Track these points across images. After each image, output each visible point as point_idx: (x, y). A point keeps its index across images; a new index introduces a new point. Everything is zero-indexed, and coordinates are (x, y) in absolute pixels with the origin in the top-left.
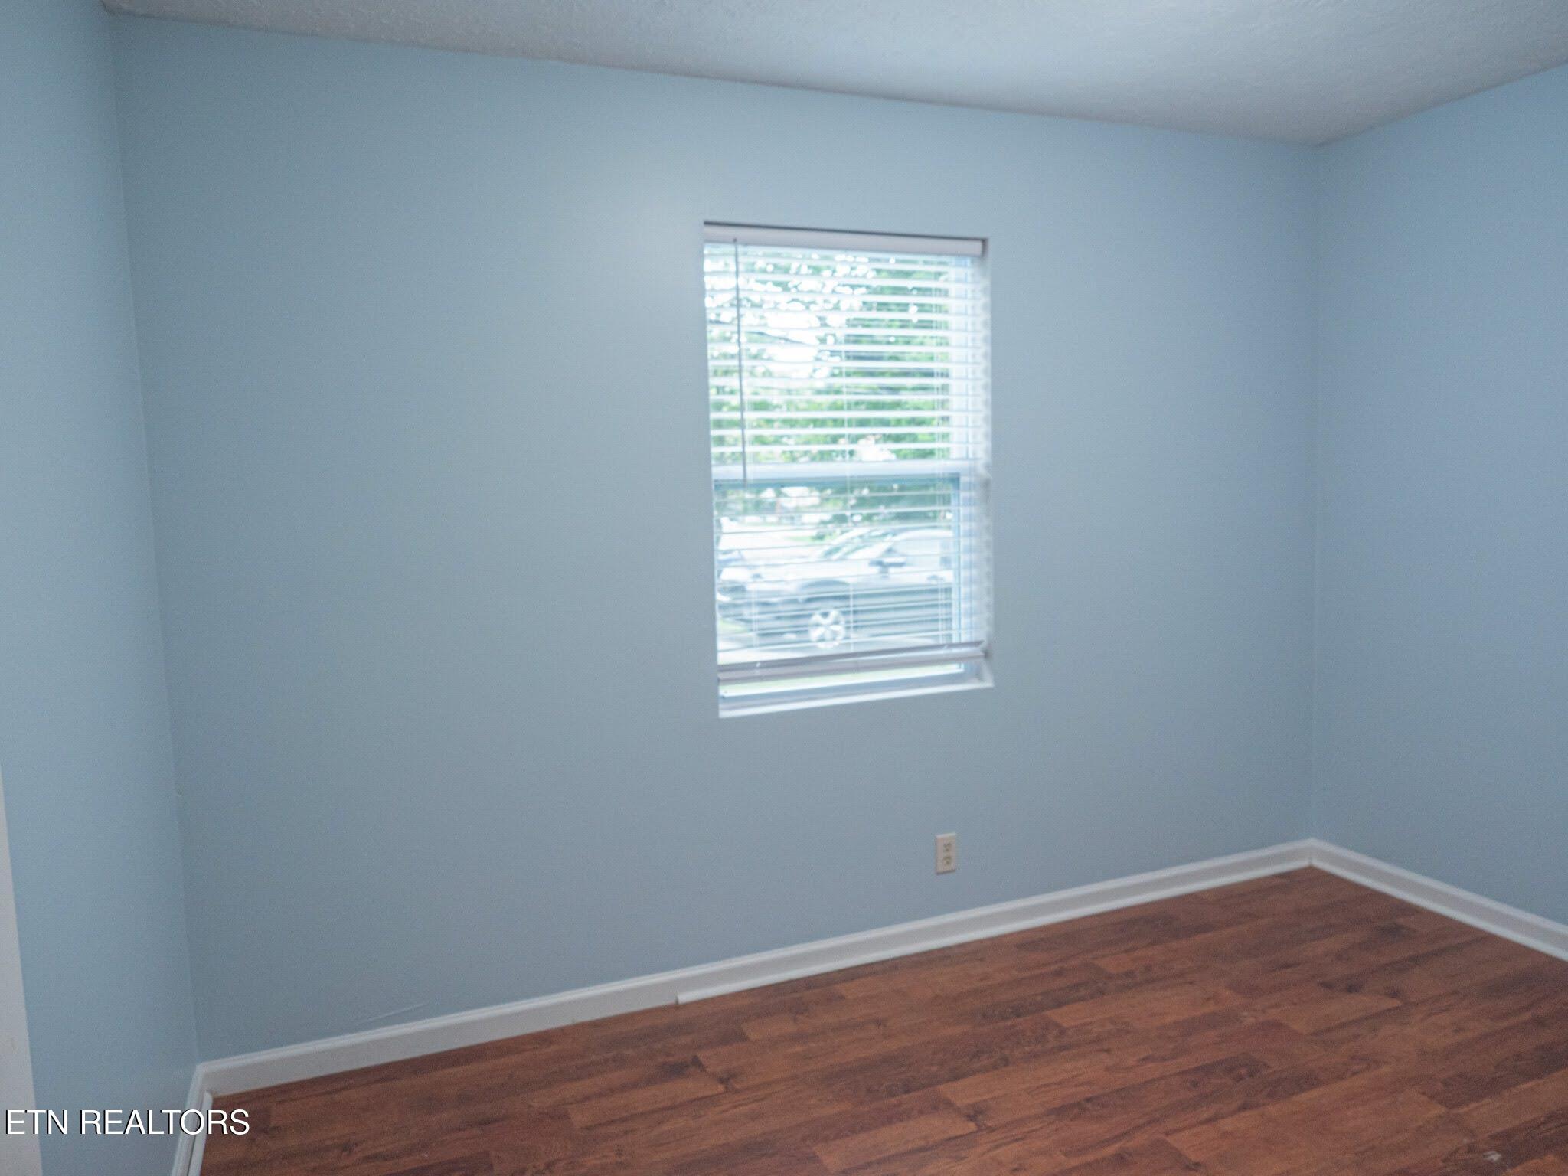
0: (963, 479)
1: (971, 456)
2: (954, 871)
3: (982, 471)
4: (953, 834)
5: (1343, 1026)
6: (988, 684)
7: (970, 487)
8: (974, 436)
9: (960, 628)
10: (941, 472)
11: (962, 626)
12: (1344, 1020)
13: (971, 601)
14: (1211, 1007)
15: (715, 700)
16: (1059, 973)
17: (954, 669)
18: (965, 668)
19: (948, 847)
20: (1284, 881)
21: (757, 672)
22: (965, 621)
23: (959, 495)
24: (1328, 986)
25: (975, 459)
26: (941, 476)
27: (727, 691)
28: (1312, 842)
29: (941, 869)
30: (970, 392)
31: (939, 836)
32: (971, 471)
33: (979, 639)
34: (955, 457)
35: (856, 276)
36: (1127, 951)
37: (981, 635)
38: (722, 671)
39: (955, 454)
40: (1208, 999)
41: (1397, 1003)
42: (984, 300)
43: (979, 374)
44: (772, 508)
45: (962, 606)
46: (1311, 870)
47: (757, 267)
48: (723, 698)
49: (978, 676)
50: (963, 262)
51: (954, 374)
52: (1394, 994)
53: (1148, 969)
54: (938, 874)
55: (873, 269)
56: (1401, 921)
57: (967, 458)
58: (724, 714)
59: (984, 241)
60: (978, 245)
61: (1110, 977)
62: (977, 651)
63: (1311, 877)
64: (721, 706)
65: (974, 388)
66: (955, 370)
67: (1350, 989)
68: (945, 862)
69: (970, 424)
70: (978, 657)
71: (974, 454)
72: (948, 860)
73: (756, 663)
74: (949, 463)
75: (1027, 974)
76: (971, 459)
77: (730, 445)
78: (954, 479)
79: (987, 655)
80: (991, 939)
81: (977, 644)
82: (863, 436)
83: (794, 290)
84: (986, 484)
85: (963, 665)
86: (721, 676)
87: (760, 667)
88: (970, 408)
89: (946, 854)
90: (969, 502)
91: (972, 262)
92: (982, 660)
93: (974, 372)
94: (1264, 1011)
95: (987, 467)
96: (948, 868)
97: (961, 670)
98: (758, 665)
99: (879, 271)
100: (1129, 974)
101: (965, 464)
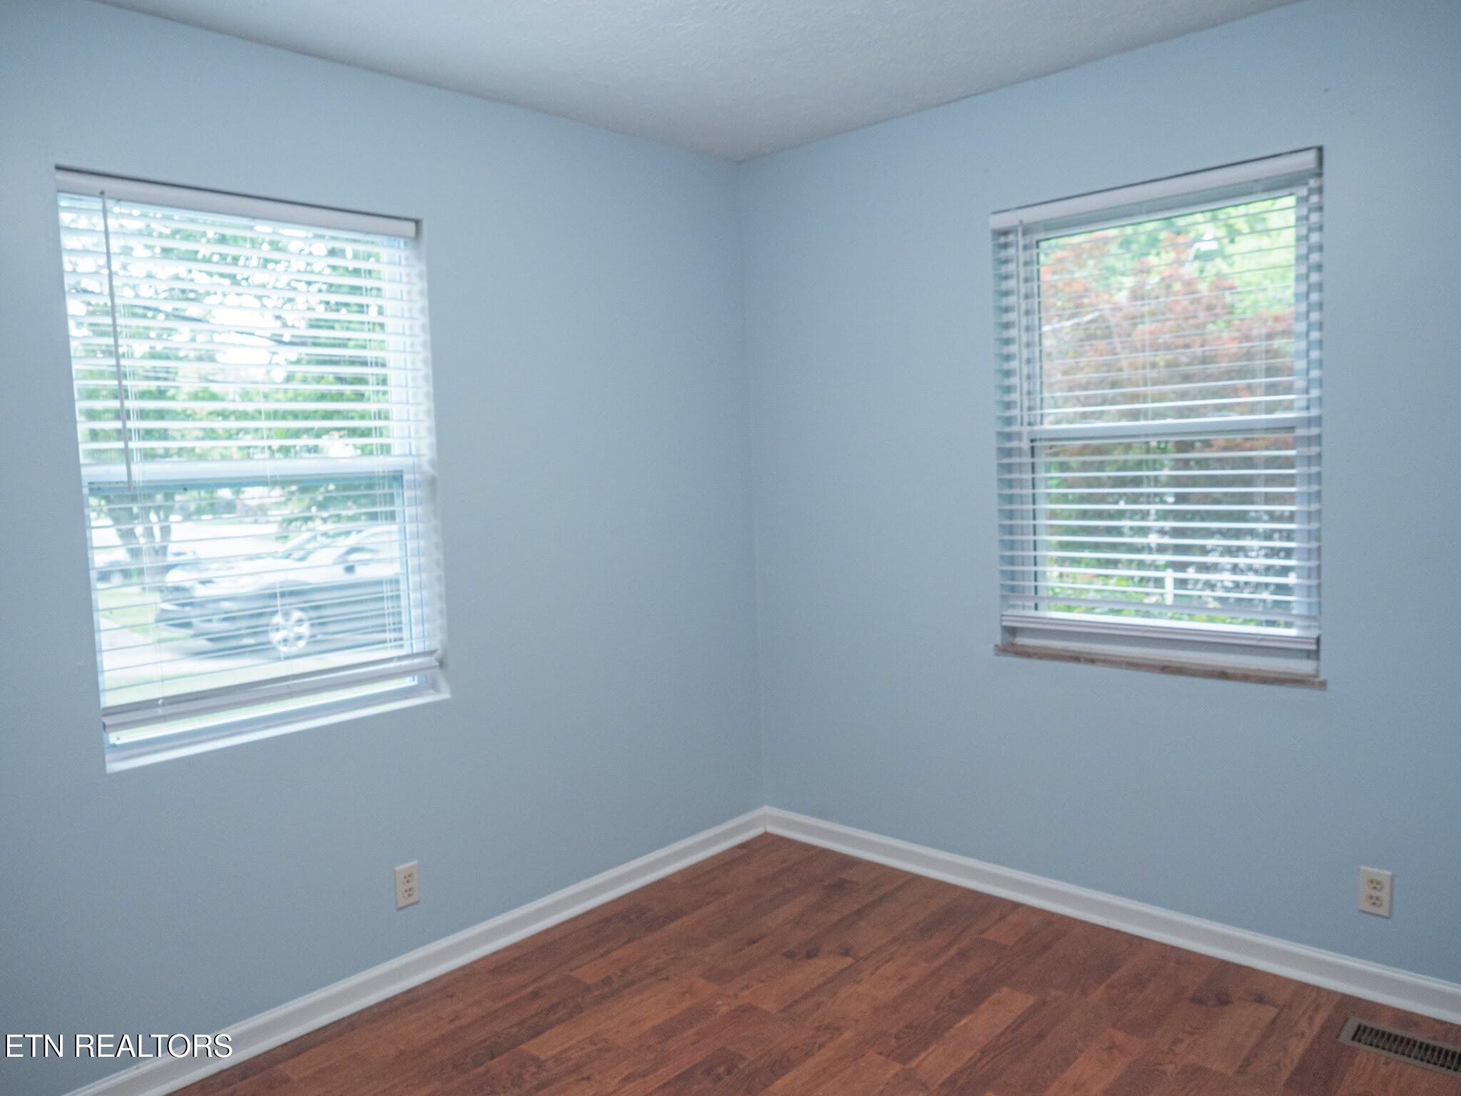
0: (406, 477)
1: (414, 452)
2: (417, 903)
3: (427, 468)
4: (415, 863)
5: (805, 997)
6: (445, 695)
7: (415, 484)
8: (417, 432)
9: (411, 638)
10: (381, 470)
11: (414, 636)
12: (807, 989)
13: (422, 608)
14: (687, 1003)
15: (99, 751)
16: (535, 995)
17: (408, 682)
18: (419, 680)
19: (408, 878)
20: (744, 851)
21: (160, 711)
22: (416, 630)
23: (403, 494)
24: (790, 955)
25: (419, 456)
26: (381, 474)
27: (118, 737)
28: (767, 810)
29: (402, 903)
30: (410, 384)
31: (398, 868)
32: (415, 468)
33: (433, 648)
34: (397, 453)
35: (312, 272)
36: (602, 956)
37: (435, 643)
38: (105, 715)
39: (396, 450)
40: (684, 994)
41: (849, 960)
42: (420, 285)
43: (419, 365)
44: (230, 507)
45: (413, 613)
46: (766, 835)
47: (200, 256)
48: (114, 746)
49: (434, 687)
50: (396, 244)
51: (391, 363)
52: (846, 952)
53: (624, 971)
54: (399, 909)
55: (329, 266)
56: (845, 876)
57: (410, 454)
58: (114, 766)
59: (417, 222)
60: (412, 226)
61: (588, 989)
62: (432, 660)
63: (768, 843)
64: (108, 757)
65: (414, 379)
66: (391, 358)
67: (810, 955)
68: (406, 895)
69: (412, 418)
70: (435, 667)
71: (418, 449)
72: (409, 891)
73: (157, 700)
74: (389, 460)
75: (500, 1004)
76: (415, 456)
77: (174, 439)
78: (396, 478)
79: (442, 664)
80: (463, 968)
81: (431, 653)
82: (328, 431)
83: (244, 283)
84: (432, 482)
85: (416, 678)
86: (108, 721)
87: (163, 704)
88: (411, 400)
89: (407, 887)
90: (415, 501)
91: (406, 244)
92: (437, 670)
93: (413, 362)
94: (736, 996)
95: (432, 463)
96: (411, 900)
97: (415, 683)
98: (160, 702)
99: (334, 268)
100: (607, 981)
101: (410, 461)
